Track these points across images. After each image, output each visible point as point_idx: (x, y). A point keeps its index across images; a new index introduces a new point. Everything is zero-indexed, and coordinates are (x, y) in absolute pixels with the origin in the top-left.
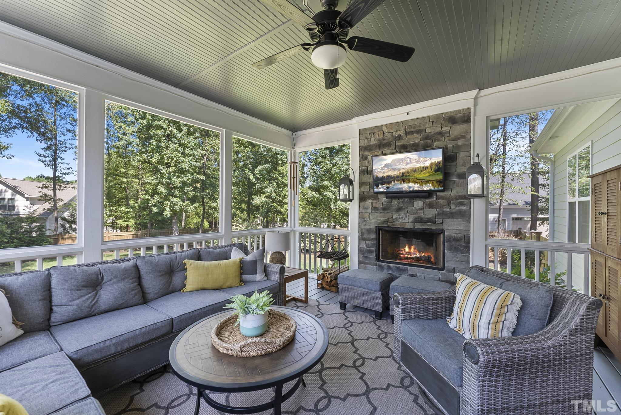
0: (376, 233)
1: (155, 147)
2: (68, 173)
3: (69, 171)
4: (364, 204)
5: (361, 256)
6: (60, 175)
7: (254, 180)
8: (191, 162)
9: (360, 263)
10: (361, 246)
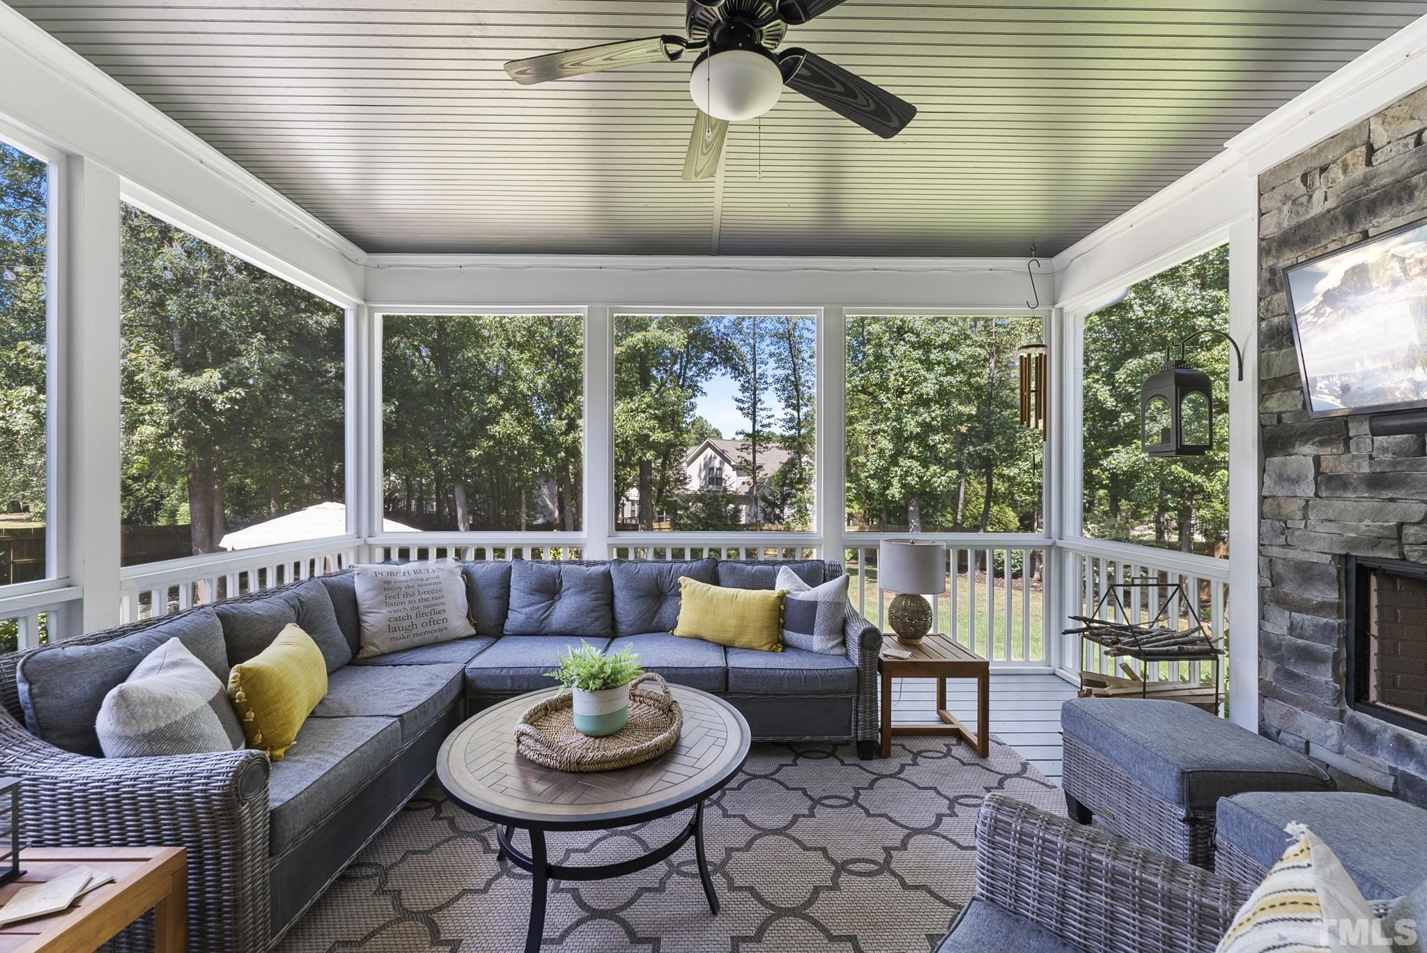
0: (1339, 582)
1: (872, 359)
2: (770, 424)
3: (771, 420)
4: (1284, 464)
5: (1271, 666)
6: (760, 428)
7: (1110, 403)
8: (942, 379)
9: (1266, 692)
10: (1269, 627)
